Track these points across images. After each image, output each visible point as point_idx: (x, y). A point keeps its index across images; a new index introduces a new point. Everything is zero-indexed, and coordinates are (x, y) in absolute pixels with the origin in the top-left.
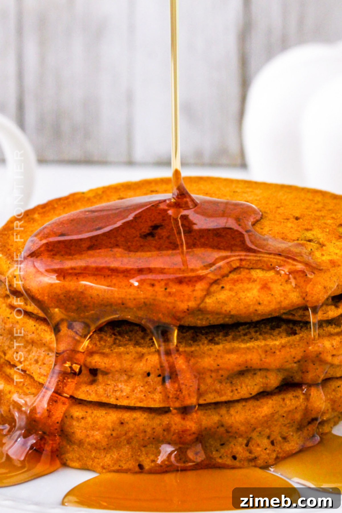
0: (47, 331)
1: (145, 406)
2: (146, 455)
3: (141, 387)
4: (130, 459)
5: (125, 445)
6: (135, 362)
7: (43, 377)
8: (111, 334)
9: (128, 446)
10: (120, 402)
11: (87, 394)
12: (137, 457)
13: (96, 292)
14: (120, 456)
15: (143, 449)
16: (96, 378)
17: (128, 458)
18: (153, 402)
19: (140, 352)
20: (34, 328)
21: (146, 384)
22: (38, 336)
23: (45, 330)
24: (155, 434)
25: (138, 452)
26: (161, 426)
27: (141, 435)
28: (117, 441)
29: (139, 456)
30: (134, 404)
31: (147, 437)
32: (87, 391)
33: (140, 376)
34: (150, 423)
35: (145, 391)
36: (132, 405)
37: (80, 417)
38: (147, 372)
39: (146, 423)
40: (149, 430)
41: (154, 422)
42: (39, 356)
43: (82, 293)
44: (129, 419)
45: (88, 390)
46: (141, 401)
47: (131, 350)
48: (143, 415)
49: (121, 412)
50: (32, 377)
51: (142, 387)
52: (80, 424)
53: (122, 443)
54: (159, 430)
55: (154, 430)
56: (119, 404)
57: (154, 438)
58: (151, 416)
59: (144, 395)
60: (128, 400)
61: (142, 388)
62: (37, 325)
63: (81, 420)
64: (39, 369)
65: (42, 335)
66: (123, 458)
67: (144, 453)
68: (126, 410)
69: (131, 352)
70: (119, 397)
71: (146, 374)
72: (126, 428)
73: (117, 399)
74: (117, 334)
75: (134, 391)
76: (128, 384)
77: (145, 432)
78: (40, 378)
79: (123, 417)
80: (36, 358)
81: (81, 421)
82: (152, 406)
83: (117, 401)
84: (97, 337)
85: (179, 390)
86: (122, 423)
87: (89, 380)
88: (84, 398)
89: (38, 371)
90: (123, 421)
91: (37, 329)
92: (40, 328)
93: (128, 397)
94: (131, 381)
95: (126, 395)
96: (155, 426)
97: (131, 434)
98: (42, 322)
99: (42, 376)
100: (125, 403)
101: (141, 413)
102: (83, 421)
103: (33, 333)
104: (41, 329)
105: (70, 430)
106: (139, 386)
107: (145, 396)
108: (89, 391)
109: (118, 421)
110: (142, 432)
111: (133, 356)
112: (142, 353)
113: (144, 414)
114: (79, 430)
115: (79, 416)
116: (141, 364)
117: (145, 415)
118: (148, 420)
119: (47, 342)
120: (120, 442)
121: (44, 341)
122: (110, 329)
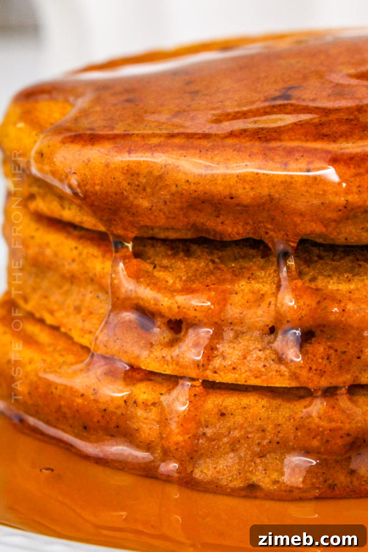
0: (96, 257)
1: (265, 385)
2: (264, 472)
3: (258, 352)
4: (235, 476)
5: (227, 453)
6: (250, 308)
7: (87, 336)
8: (207, 262)
9: (232, 455)
10: (221, 376)
11: (162, 362)
12: (248, 474)
13: (184, 176)
14: (218, 472)
15: (258, 461)
16: (178, 336)
17: (233, 476)
18: (279, 377)
19: (259, 291)
20: (75, 253)
21: (268, 347)
22: (81, 265)
23: (93, 255)
24: (281, 435)
25: (250, 466)
26: (292, 420)
27: (256, 437)
28: (214, 446)
29: (251, 472)
30: (246, 381)
31: (267, 441)
32: (164, 357)
33: (257, 333)
34: (273, 415)
35: (266, 359)
36: (241, 382)
37: (150, 403)
38: (270, 326)
39: (266, 415)
40: (270, 427)
41: (280, 413)
42: (82, 301)
43: (160, 177)
44: (234, 407)
45: (164, 355)
46: (259, 374)
47: (242, 288)
48: (260, 400)
49: (222, 395)
50: (68, 337)
51: (260, 350)
52: (150, 414)
53: (221, 450)
54: (288, 428)
55: (279, 428)
56: (217, 381)
57: (278, 443)
58: (275, 403)
59: (263, 364)
60: (235, 373)
61: (260, 353)
62: (80, 247)
63: (152, 407)
64: (81, 321)
65: (89, 264)
66: (223, 475)
67: (260, 468)
68: (231, 392)
69: (242, 290)
70: (219, 369)
71: (267, 329)
72: (229, 422)
73: (215, 372)
74: (217, 260)
75: (245, 358)
76: (235, 345)
77: (263, 431)
78: (83, 337)
79: (224, 404)
80: (77, 303)
81: (150, 410)
82: (277, 385)
83: (216, 375)
84: (183, 266)
85: (326, 358)
86: (223, 415)
87: (167, 340)
88: (157, 369)
89: (80, 325)
90: (224, 412)
91: (80, 254)
92: (85, 251)
93: (234, 369)
94: (241, 341)
95: (231, 365)
96: (281, 420)
97: (236, 434)
98: (89, 242)
99: (86, 333)
100: (228, 378)
101: (256, 397)
102: (154, 409)
103: (74, 260)
104: (88, 253)
105: (131, 425)
106: (254, 349)
107: (264, 366)
108: (166, 358)
109: (216, 410)
110: (258, 430)
111: (246, 298)
112: (262, 292)
113: (262, 399)
114: (147, 424)
115: (147, 400)
116: (260, 312)
117: (264, 402)
118: (270, 410)
119: (95, 275)
120: (219, 447)
121: (91, 275)
122: (207, 253)
